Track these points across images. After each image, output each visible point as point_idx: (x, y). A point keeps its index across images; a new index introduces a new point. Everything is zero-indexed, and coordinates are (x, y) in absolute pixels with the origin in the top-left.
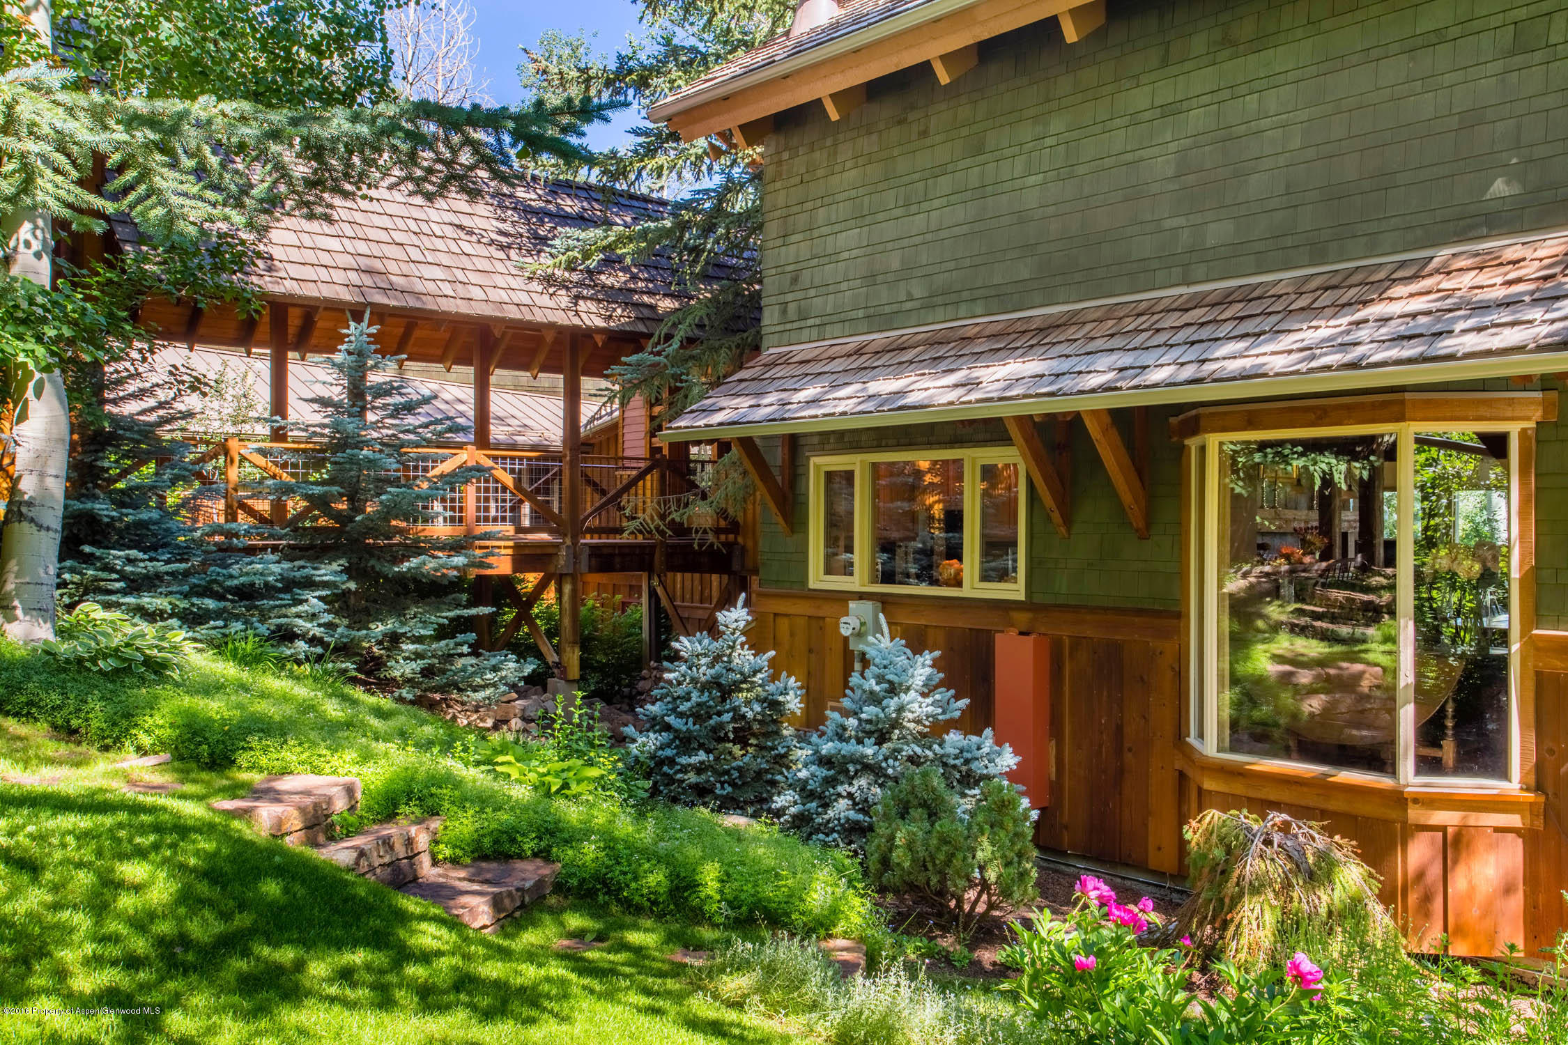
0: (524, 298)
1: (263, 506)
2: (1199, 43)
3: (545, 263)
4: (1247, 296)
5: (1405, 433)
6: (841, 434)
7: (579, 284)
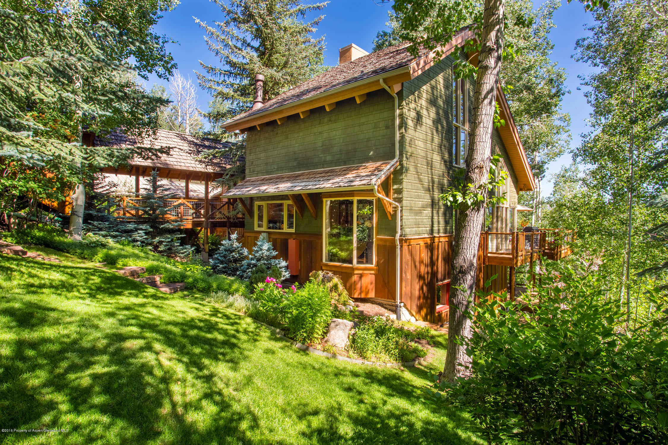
0: (194, 166)
1: (133, 212)
2: (326, 120)
3: (200, 157)
4: (332, 171)
5: (355, 199)
6: (261, 197)
7: (208, 162)
